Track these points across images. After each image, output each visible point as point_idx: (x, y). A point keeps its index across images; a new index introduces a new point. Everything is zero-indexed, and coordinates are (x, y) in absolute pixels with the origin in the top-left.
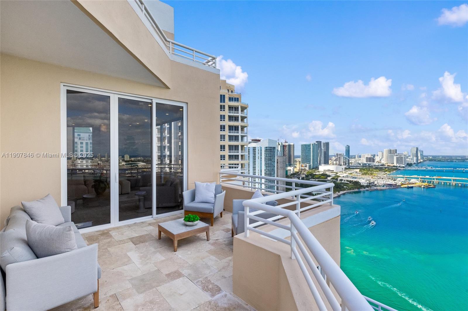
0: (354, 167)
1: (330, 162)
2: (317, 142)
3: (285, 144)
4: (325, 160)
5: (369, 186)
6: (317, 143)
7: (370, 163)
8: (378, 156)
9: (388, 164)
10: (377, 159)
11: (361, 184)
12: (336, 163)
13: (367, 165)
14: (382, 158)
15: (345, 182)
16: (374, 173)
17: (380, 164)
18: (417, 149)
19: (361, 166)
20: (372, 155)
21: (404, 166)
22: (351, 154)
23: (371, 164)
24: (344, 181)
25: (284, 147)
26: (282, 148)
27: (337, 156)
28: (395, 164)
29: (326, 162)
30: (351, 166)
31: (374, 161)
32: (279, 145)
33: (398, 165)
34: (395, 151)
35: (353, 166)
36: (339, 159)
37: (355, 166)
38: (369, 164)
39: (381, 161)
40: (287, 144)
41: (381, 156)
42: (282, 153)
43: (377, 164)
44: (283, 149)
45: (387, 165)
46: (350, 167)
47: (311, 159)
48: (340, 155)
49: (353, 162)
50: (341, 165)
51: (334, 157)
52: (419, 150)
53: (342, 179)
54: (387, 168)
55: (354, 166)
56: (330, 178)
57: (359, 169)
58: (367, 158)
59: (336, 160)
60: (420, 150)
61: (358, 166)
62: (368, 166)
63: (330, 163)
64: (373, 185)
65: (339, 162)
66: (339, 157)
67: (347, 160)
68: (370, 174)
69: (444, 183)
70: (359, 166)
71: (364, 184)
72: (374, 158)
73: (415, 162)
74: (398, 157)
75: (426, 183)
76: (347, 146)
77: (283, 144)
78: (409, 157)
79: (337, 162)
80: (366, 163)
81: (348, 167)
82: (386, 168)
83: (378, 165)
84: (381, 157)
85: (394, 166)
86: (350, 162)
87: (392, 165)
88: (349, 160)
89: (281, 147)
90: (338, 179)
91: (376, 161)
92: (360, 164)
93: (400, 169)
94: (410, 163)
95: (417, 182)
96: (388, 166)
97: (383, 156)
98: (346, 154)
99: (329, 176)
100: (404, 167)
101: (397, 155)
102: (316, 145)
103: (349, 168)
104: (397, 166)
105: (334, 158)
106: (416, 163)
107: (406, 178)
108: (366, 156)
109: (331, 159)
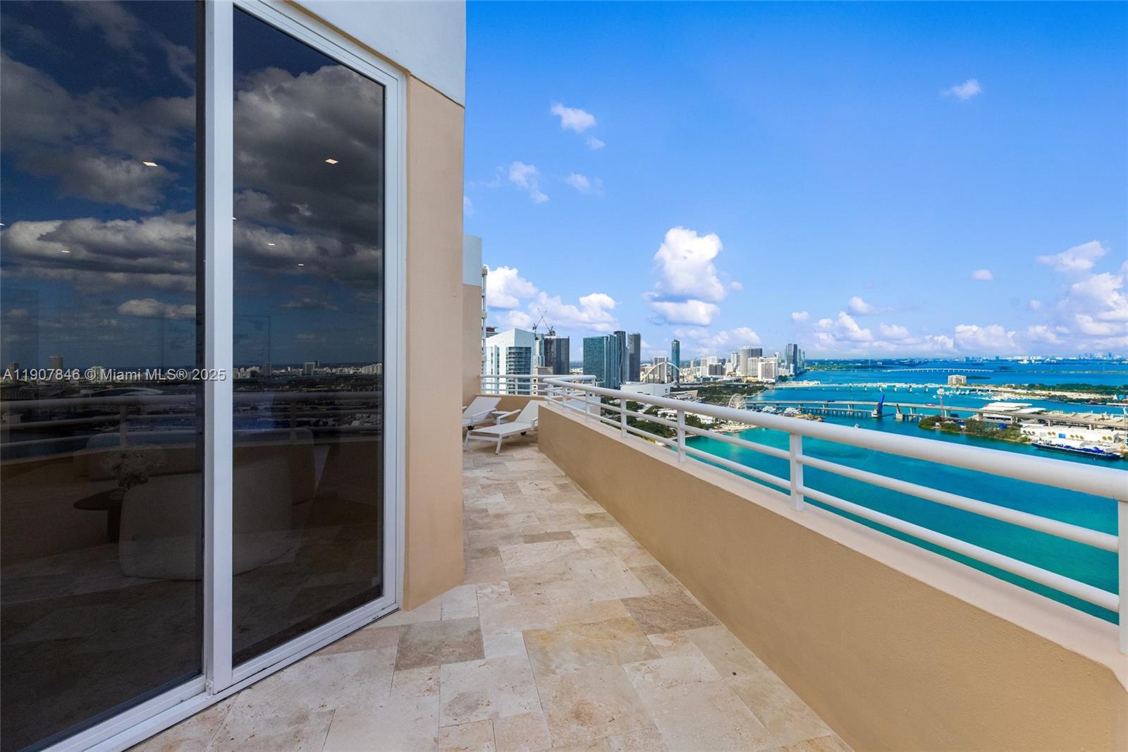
0: (688, 387)
1: (642, 376)
2: (616, 333)
3: (548, 337)
4: (631, 372)
5: (716, 425)
6: (616, 335)
7: (717, 376)
8: (730, 361)
9: (748, 378)
10: (729, 368)
11: (702, 421)
12: (654, 377)
13: (712, 381)
14: (737, 366)
15: (672, 418)
16: (723, 397)
17: (734, 378)
18: (795, 346)
19: (701, 384)
20: (719, 361)
21: (774, 381)
22: (682, 358)
23: (717, 379)
24: (670, 416)
25: (547, 343)
26: (543, 346)
27: (656, 364)
28: (759, 379)
29: (635, 377)
30: (683, 384)
31: (722, 372)
32: (537, 339)
33: (765, 380)
34: (759, 352)
35: (685, 384)
36: (660, 371)
37: (689, 384)
38: (714, 379)
39: (735, 371)
40: (553, 337)
41: (736, 361)
42: (542, 357)
43: (729, 379)
44: (546, 349)
45: (745, 381)
46: (681, 387)
47: (603, 370)
48: (662, 360)
49: (685, 374)
50: (663, 383)
51: (650, 365)
52: (798, 348)
53: (666, 411)
54: (747, 386)
55: (687, 384)
56: (644, 410)
57: (695, 389)
58: (711, 366)
59: (653, 372)
60: (800, 350)
61: (696, 382)
62: (712, 383)
63: (641, 378)
64: (722, 423)
65: (660, 377)
66: (660, 366)
67: (674, 371)
68: (716, 400)
69: (837, 411)
70: (696, 384)
71: (706, 421)
72: (724, 367)
73: (792, 373)
74: (764, 363)
75: (810, 414)
76: (675, 341)
77: (546, 337)
78: (783, 364)
79: (656, 375)
80: (710, 376)
81: (676, 387)
82: (744, 386)
83: (731, 381)
84: (735, 365)
85: (758, 382)
86: (681, 374)
87: (753, 379)
88: (678, 371)
89: (540, 344)
90: (659, 413)
91: (727, 372)
92: (698, 380)
93: (767, 389)
94: (783, 375)
95: (796, 411)
96: (747, 382)
97: (738, 361)
98: (673, 359)
99: (641, 407)
100: (774, 384)
101: (762, 361)
102: (615, 340)
103: (679, 389)
104: (762, 383)
105: (650, 368)
106: (794, 374)
107: (778, 404)
108: (710, 362)
109: (644, 370)
